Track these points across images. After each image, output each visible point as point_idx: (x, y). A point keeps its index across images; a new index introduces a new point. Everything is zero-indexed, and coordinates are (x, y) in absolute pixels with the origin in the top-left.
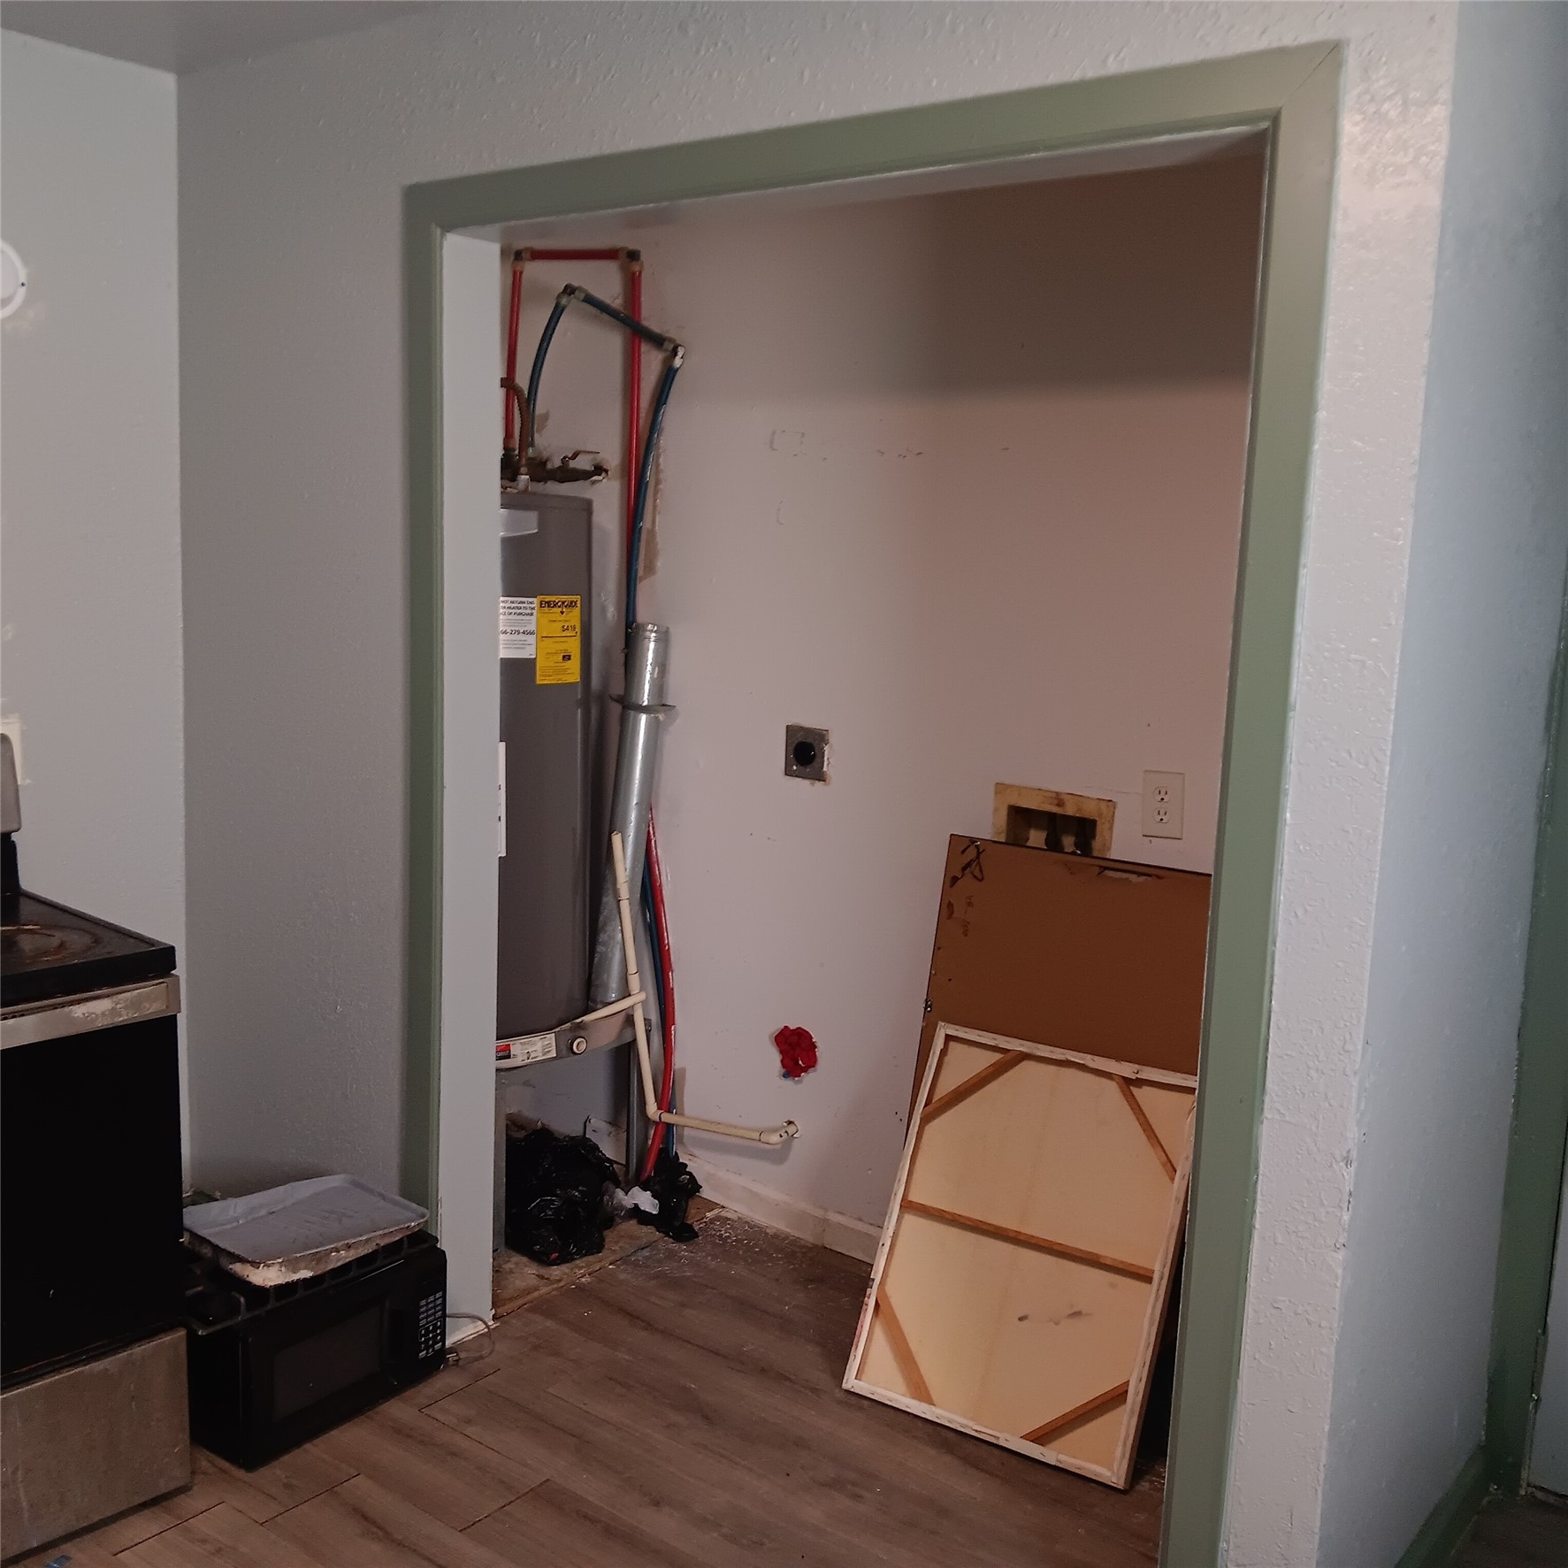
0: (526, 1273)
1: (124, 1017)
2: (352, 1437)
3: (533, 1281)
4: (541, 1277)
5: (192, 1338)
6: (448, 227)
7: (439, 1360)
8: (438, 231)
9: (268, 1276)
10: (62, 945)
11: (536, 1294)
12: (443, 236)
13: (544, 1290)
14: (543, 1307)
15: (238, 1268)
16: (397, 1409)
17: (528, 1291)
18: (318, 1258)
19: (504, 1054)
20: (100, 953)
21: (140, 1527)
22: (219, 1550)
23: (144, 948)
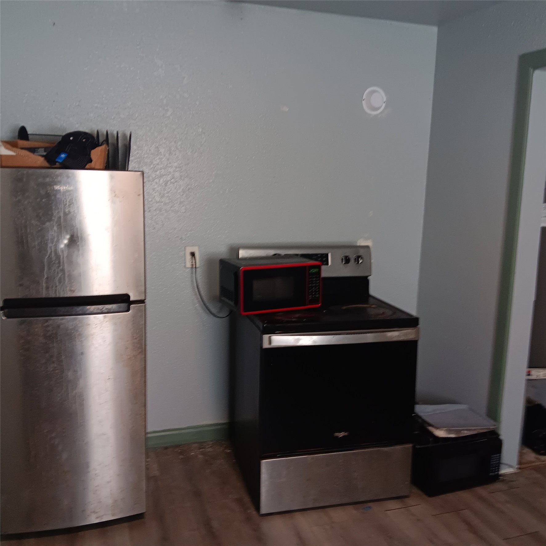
0: (531, 456)
1: (402, 338)
2: (464, 496)
3: (533, 459)
4: (537, 458)
5: (414, 448)
6: (536, 68)
7: (497, 478)
8: (532, 70)
9: (441, 433)
10: (383, 313)
11: (534, 464)
12: (533, 72)
13: (537, 464)
14: (537, 469)
15: (430, 428)
16: (481, 491)
17: (531, 462)
18: (458, 431)
19: (529, 374)
20: (395, 317)
21: (392, 504)
22: (418, 520)
23: (409, 317)
